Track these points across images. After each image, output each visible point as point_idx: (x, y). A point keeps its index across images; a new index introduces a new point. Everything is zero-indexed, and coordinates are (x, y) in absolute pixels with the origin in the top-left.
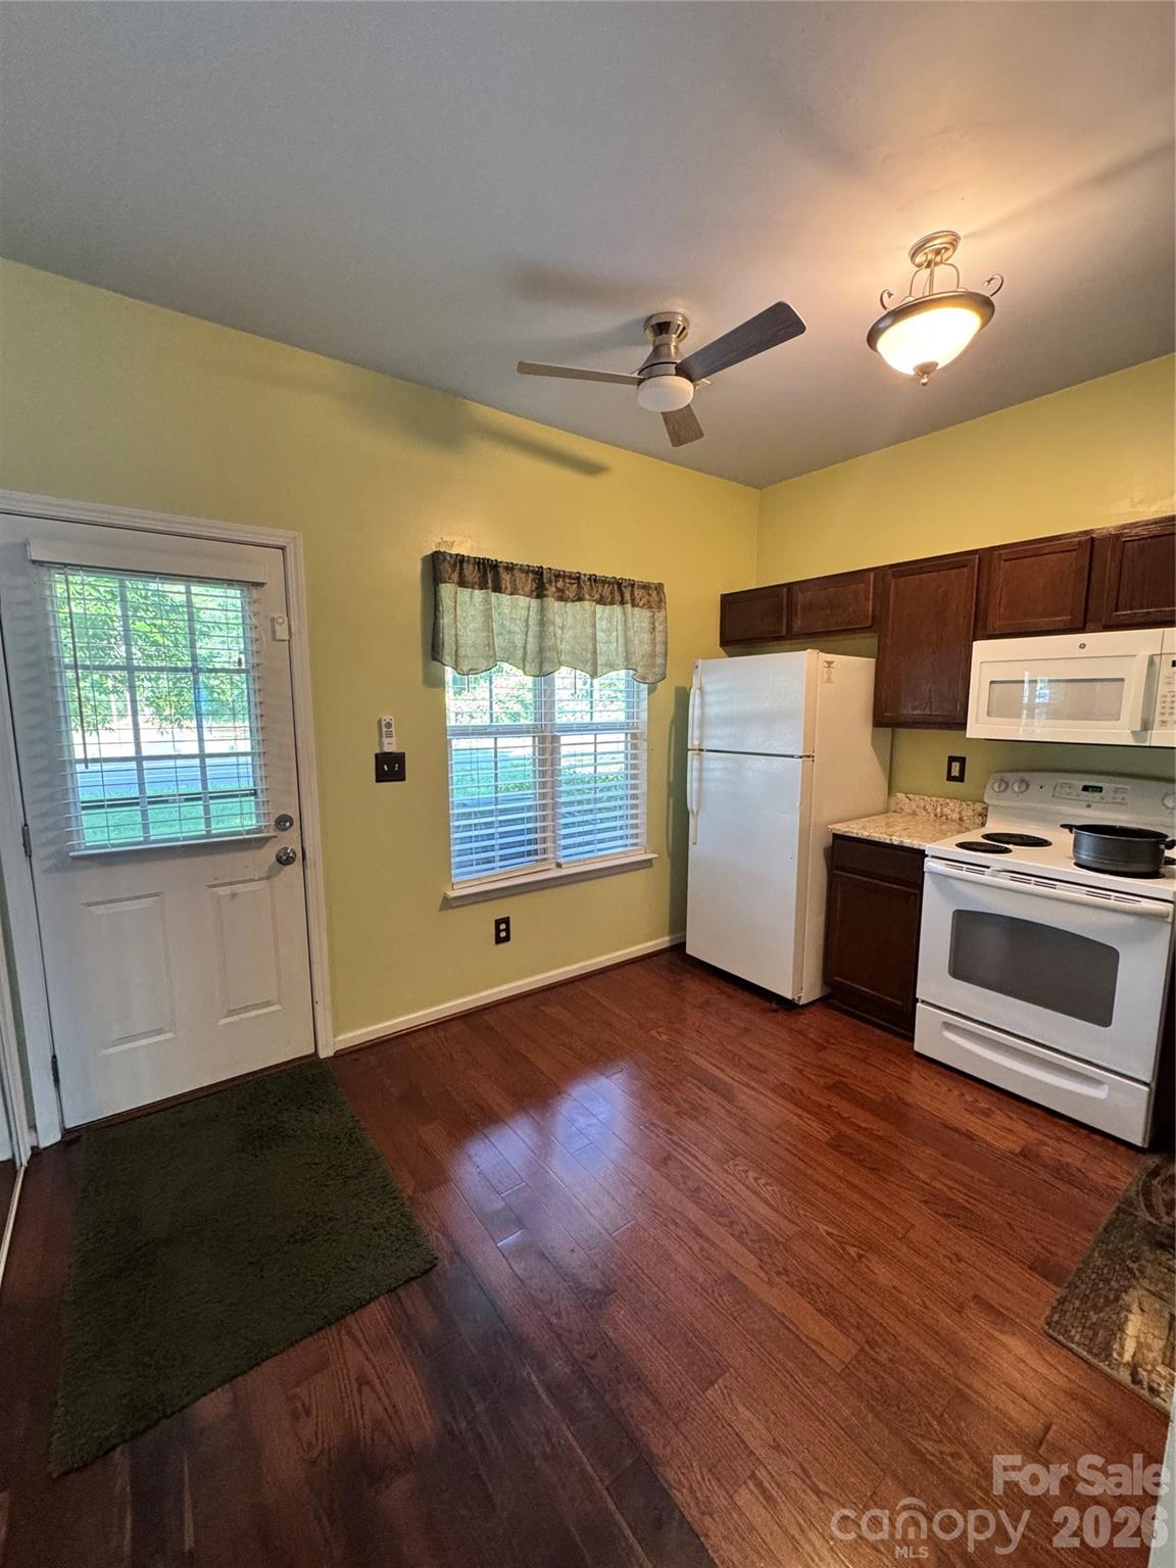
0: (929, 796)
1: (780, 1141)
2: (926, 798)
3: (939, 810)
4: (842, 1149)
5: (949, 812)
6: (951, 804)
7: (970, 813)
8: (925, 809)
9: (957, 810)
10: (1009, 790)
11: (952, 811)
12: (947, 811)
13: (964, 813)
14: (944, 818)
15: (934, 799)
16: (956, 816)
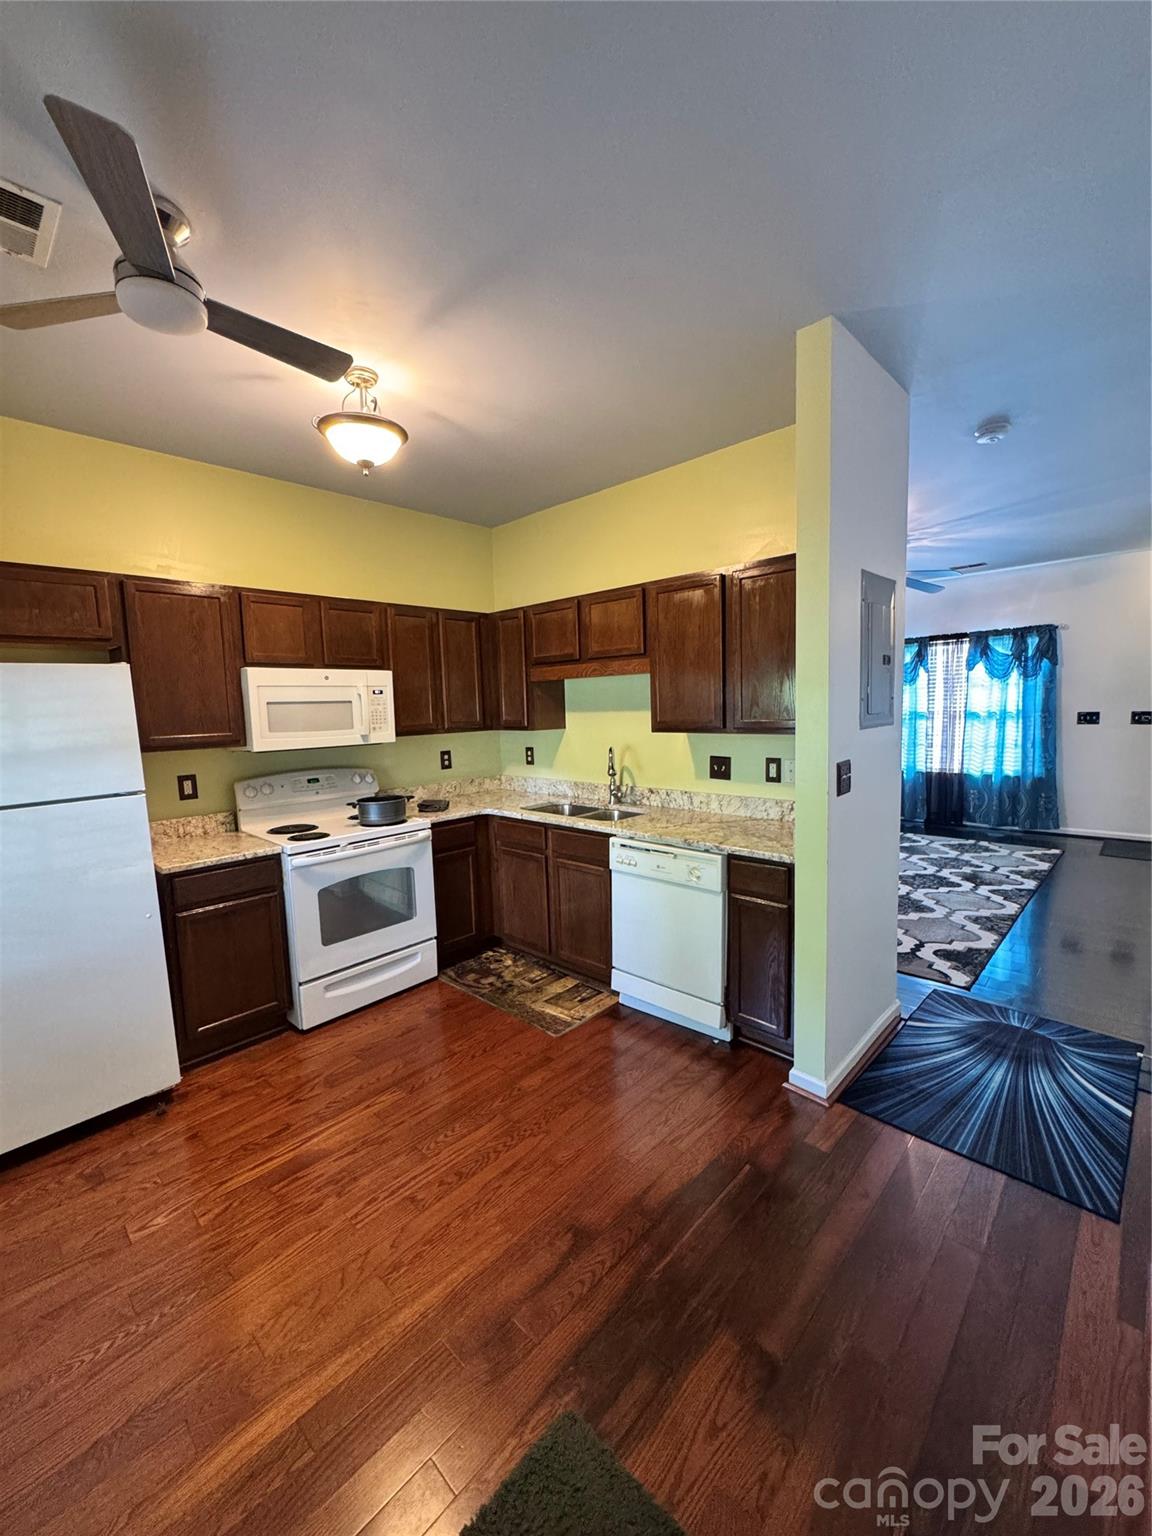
0: (167, 819)
1: (403, 1119)
2: (164, 822)
3: (181, 830)
4: (416, 1086)
5: (192, 829)
6: (194, 821)
7: (214, 824)
8: (165, 833)
9: (200, 825)
10: (259, 794)
11: (196, 827)
12: (189, 829)
13: (207, 827)
14: (188, 837)
15: (174, 821)
16: (200, 831)
